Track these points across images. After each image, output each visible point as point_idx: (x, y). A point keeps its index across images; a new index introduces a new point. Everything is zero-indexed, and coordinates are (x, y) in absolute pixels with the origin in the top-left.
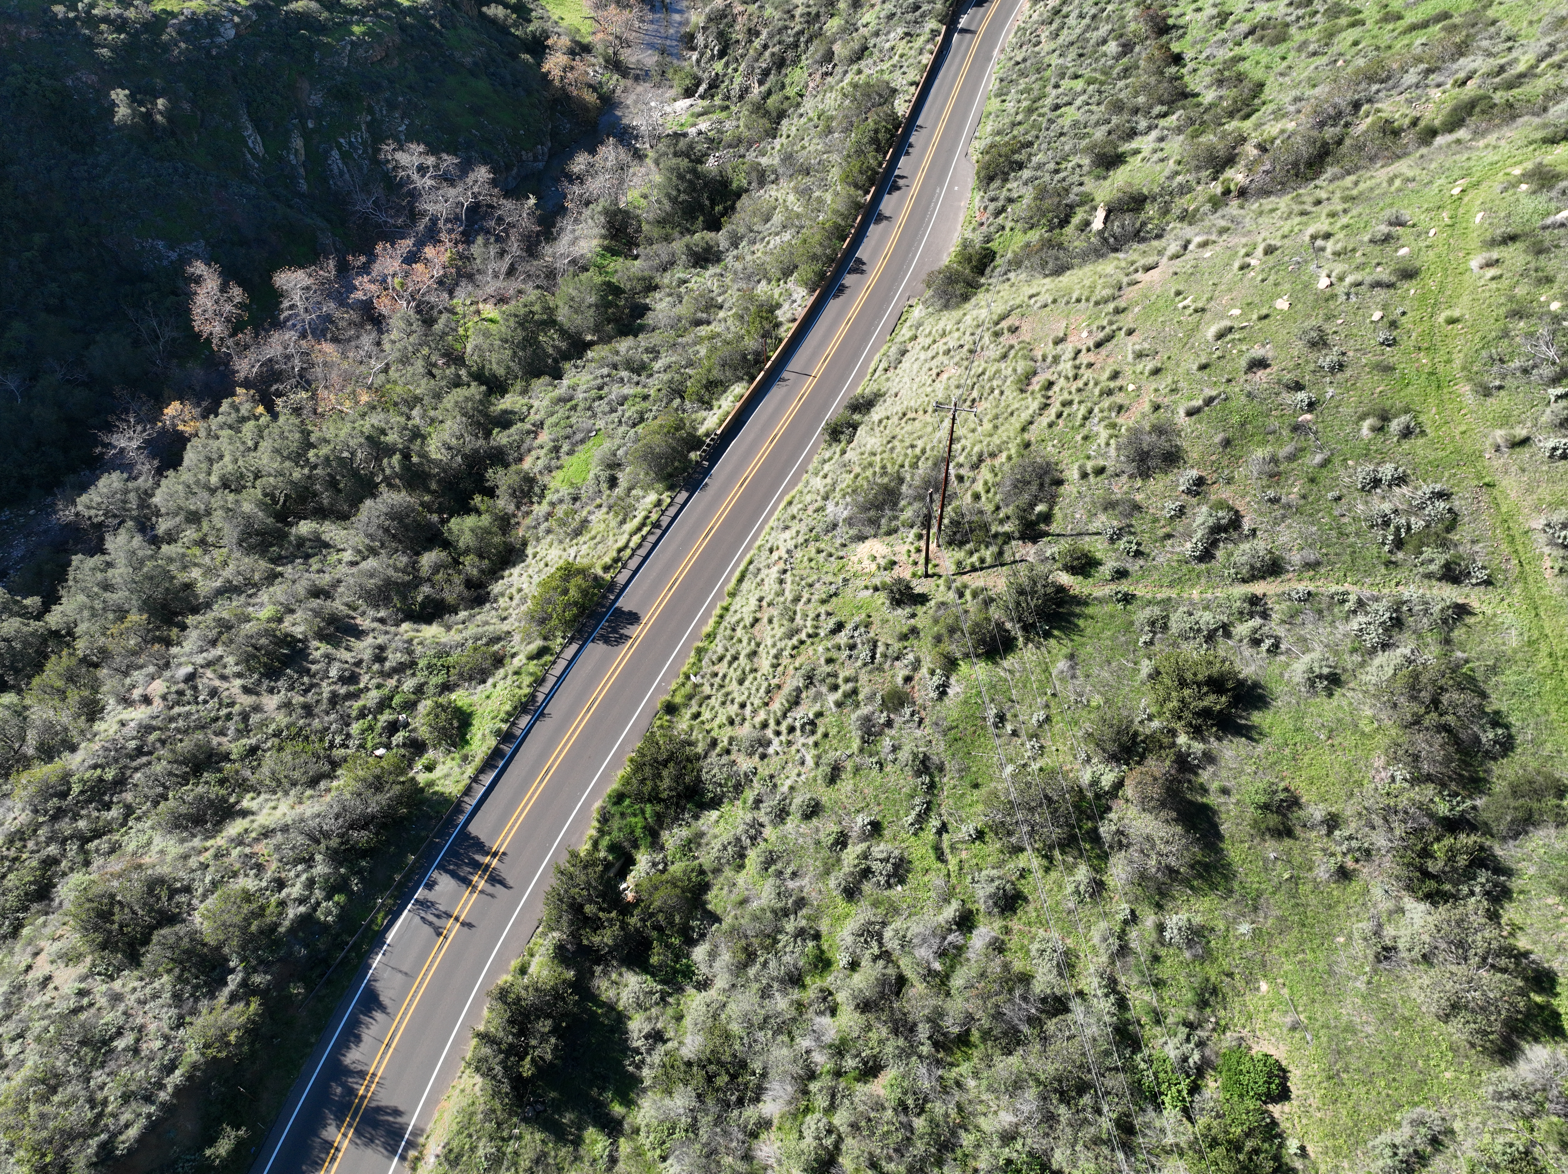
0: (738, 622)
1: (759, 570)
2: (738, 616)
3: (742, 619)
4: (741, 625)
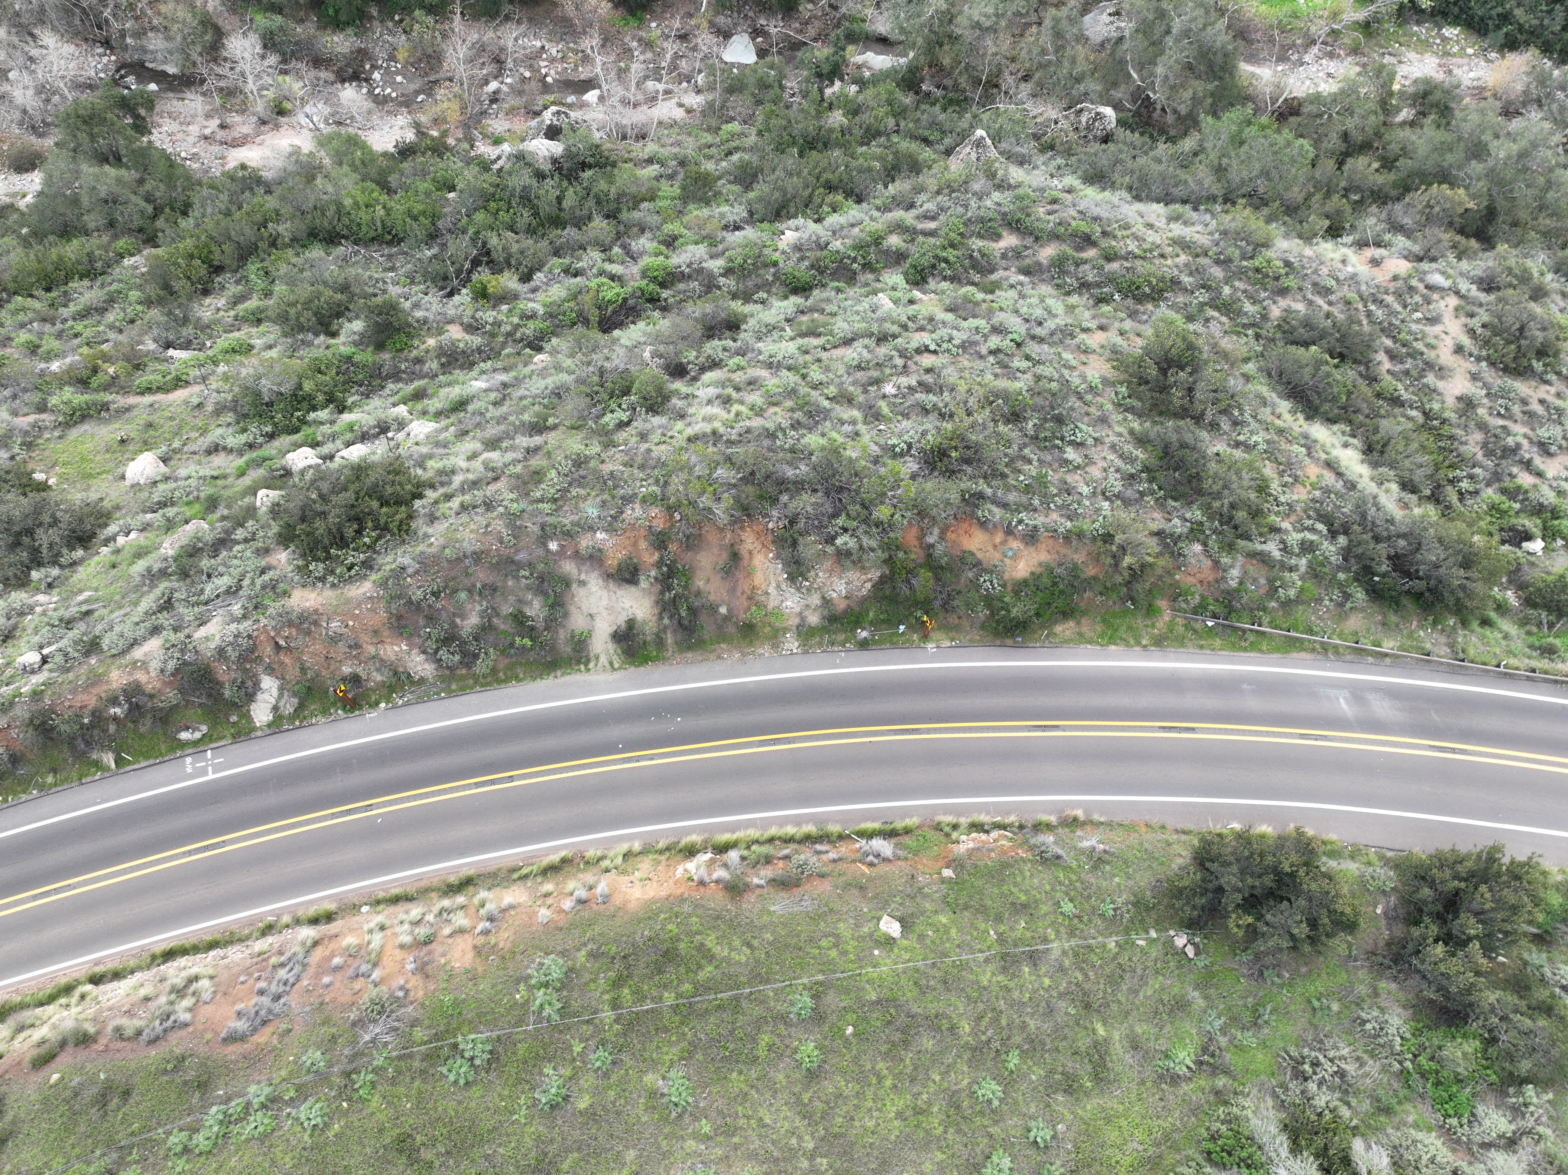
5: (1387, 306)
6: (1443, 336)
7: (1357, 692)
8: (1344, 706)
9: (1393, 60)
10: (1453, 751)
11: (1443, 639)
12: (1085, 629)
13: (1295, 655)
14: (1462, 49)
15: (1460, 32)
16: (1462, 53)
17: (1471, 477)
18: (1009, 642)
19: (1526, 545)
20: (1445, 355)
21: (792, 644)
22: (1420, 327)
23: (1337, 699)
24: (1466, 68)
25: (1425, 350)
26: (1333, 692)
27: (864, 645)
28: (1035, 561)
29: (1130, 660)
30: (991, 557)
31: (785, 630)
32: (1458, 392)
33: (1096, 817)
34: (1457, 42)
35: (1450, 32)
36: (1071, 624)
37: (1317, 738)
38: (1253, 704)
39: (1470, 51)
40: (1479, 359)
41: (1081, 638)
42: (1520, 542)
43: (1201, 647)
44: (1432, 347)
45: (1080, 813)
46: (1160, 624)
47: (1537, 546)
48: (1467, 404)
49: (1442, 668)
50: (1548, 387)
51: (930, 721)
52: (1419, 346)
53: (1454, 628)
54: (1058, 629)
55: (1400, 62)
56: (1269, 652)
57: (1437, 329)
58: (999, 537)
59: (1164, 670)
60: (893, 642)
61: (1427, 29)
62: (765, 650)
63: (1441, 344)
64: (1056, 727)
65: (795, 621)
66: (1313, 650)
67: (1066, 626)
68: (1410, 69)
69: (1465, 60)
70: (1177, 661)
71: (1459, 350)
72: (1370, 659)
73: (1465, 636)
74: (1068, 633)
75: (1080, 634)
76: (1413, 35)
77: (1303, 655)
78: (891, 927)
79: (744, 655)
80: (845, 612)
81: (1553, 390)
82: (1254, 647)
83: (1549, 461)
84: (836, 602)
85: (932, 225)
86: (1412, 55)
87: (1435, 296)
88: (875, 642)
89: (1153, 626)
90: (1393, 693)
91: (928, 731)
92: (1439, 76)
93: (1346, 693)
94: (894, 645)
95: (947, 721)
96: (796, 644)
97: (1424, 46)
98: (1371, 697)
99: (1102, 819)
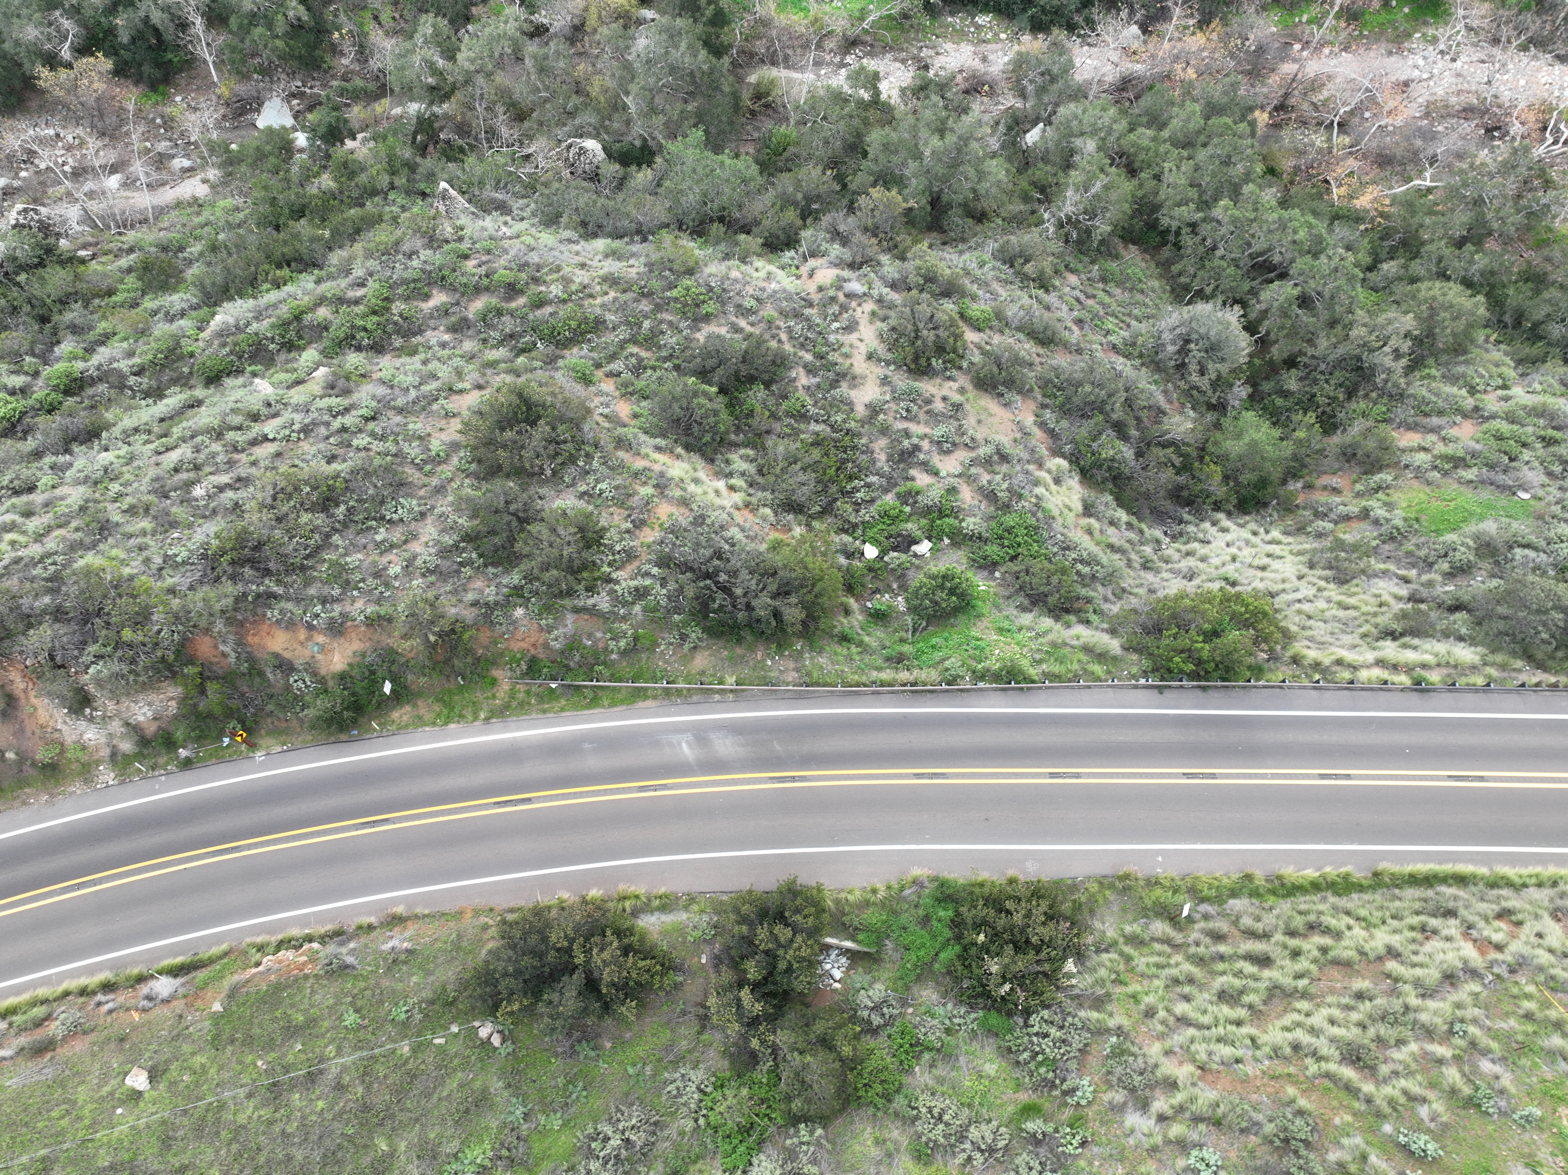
0: (1327, 931)
1: (1450, 913)
2: (1338, 923)
3: (1338, 935)
4: (1327, 941)
5: (808, 319)
6: (859, 343)
7: (700, 734)
8: (687, 751)
9: (931, 52)
10: (793, 779)
11: (791, 665)
12: (422, 711)
13: (641, 704)
14: (996, 35)
15: (993, 19)
16: (996, 39)
17: (868, 485)
18: (343, 737)
19: (915, 548)
20: (859, 365)
21: (107, 775)
22: (839, 337)
23: (680, 744)
24: (1000, 53)
25: (840, 360)
26: (675, 738)
27: (187, 764)
28: (349, 652)
29: (469, 737)
30: (299, 655)
31: (98, 763)
32: (867, 399)
33: (419, 910)
34: (991, 28)
35: (983, 19)
36: (408, 708)
37: (655, 788)
38: (593, 763)
39: (1003, 36)
40: (888, 363)
41: (419, 722)
42: (909, 546)
43: (544, 712)
44: (847, 356)
45: (400, 909)
46: (501, 694)
47: (924, 548)
48: (874, 410)
49: (787, 695)
50: (951, 383)
51: (253, 835)
52: (833, 357)
53: (800, 653)
54: (395, 715)
55: (937, 54)
56: (611, 706)
57: (853, 338)
58: (302, 634)
59: (503, 741)
60: (220, 757)
61: (961, 19)
62: (77, 787)
63: (855, 352)
64: (386, 821)
65: (105, 752)
66: (655, 698)
67: (403, 711)
68: (949, 59)
69: (1000, 46)
70: (518, 729)
71: (870, 357)
72: (717, 697)
73: (812, 658)
74: (405, 718)
75: (420, 718)
76: (948, 26)
77: (649, 703)
78: (138, 1080)
79: (52, 796)
80: (156, 735)
81: (955, 385)
82: (594, 702)
83: (946, 458)
84: (145, 726)
85: (360, 293)
86: (949, 46)
87: (854, 304)
88: (200, 760)
89: (494, 697)
90: (736, 729)
91: (249, 847)
92: (977, 64)
93: (689, 736)
94: (221, 760)
95: (270, 833)
96: (112, 775)
97: (960, 36)
98: (713, 736)
99: (427, 912)
